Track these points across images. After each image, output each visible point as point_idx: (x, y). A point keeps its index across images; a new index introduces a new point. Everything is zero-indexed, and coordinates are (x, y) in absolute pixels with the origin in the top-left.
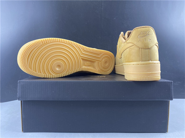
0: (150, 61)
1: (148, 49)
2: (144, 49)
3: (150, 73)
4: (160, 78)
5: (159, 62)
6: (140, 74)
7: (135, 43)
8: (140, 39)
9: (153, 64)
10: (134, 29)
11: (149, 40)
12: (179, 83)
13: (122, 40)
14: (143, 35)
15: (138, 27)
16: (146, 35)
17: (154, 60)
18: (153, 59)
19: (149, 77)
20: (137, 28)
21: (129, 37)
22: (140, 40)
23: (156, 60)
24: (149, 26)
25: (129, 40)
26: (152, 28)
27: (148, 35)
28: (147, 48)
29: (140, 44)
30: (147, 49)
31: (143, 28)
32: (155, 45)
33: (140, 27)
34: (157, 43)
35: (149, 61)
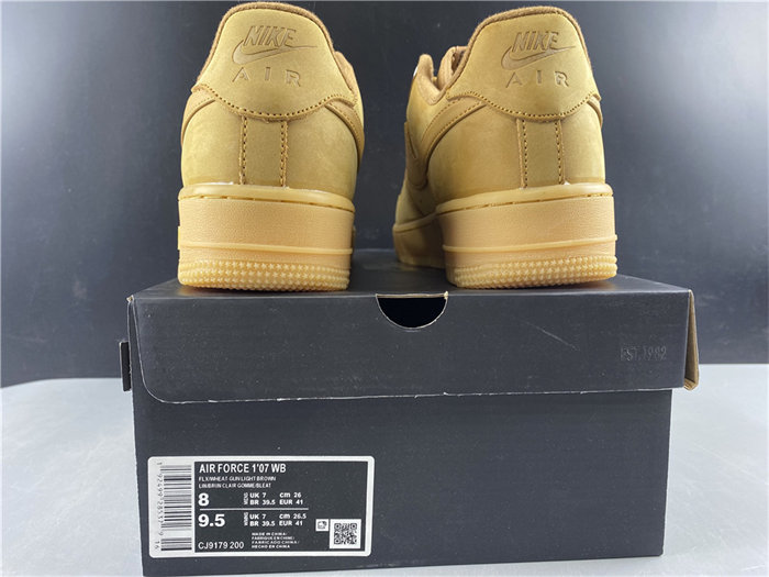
0: (567, 183)
1: (556, 121)
2: (537, 121)
3: (570, 242)
4: (616, 267)
5: (608, 189)
6: (522, 252)
7: (490, 93)
8: (511, 72)
9: (583, 196)
10: (482, 24)
11: (556, 76)
12: (712, 297)
13: (426, 91)
14: (526, 53)
15: (500, 15)
16: (539, 49)
17: (585, 180)
18: (582, 175)
19: (557, 266)
20: (495, 16)
21: (458, 70)
22: (514, 80)
23: (596, 180)
24: (556, 9)
25: (457, 86)
26: (571, 17)
27: (549, 51)
28: (548, 118)
29: (512, 100)
30: (550, 121)
31: (524, 15)
32: (589, 103)
33: (512, 11)
34: (596, 96)
35: (561, 182)
